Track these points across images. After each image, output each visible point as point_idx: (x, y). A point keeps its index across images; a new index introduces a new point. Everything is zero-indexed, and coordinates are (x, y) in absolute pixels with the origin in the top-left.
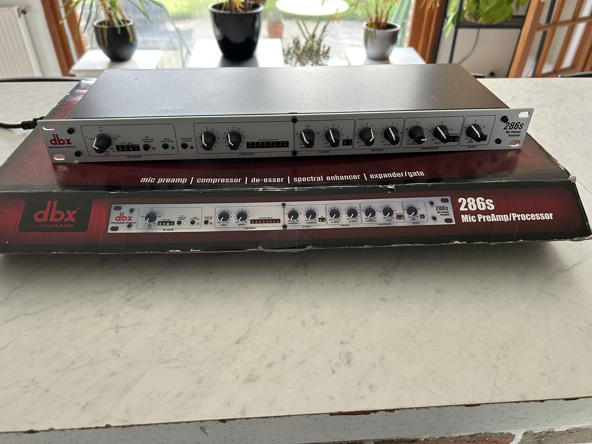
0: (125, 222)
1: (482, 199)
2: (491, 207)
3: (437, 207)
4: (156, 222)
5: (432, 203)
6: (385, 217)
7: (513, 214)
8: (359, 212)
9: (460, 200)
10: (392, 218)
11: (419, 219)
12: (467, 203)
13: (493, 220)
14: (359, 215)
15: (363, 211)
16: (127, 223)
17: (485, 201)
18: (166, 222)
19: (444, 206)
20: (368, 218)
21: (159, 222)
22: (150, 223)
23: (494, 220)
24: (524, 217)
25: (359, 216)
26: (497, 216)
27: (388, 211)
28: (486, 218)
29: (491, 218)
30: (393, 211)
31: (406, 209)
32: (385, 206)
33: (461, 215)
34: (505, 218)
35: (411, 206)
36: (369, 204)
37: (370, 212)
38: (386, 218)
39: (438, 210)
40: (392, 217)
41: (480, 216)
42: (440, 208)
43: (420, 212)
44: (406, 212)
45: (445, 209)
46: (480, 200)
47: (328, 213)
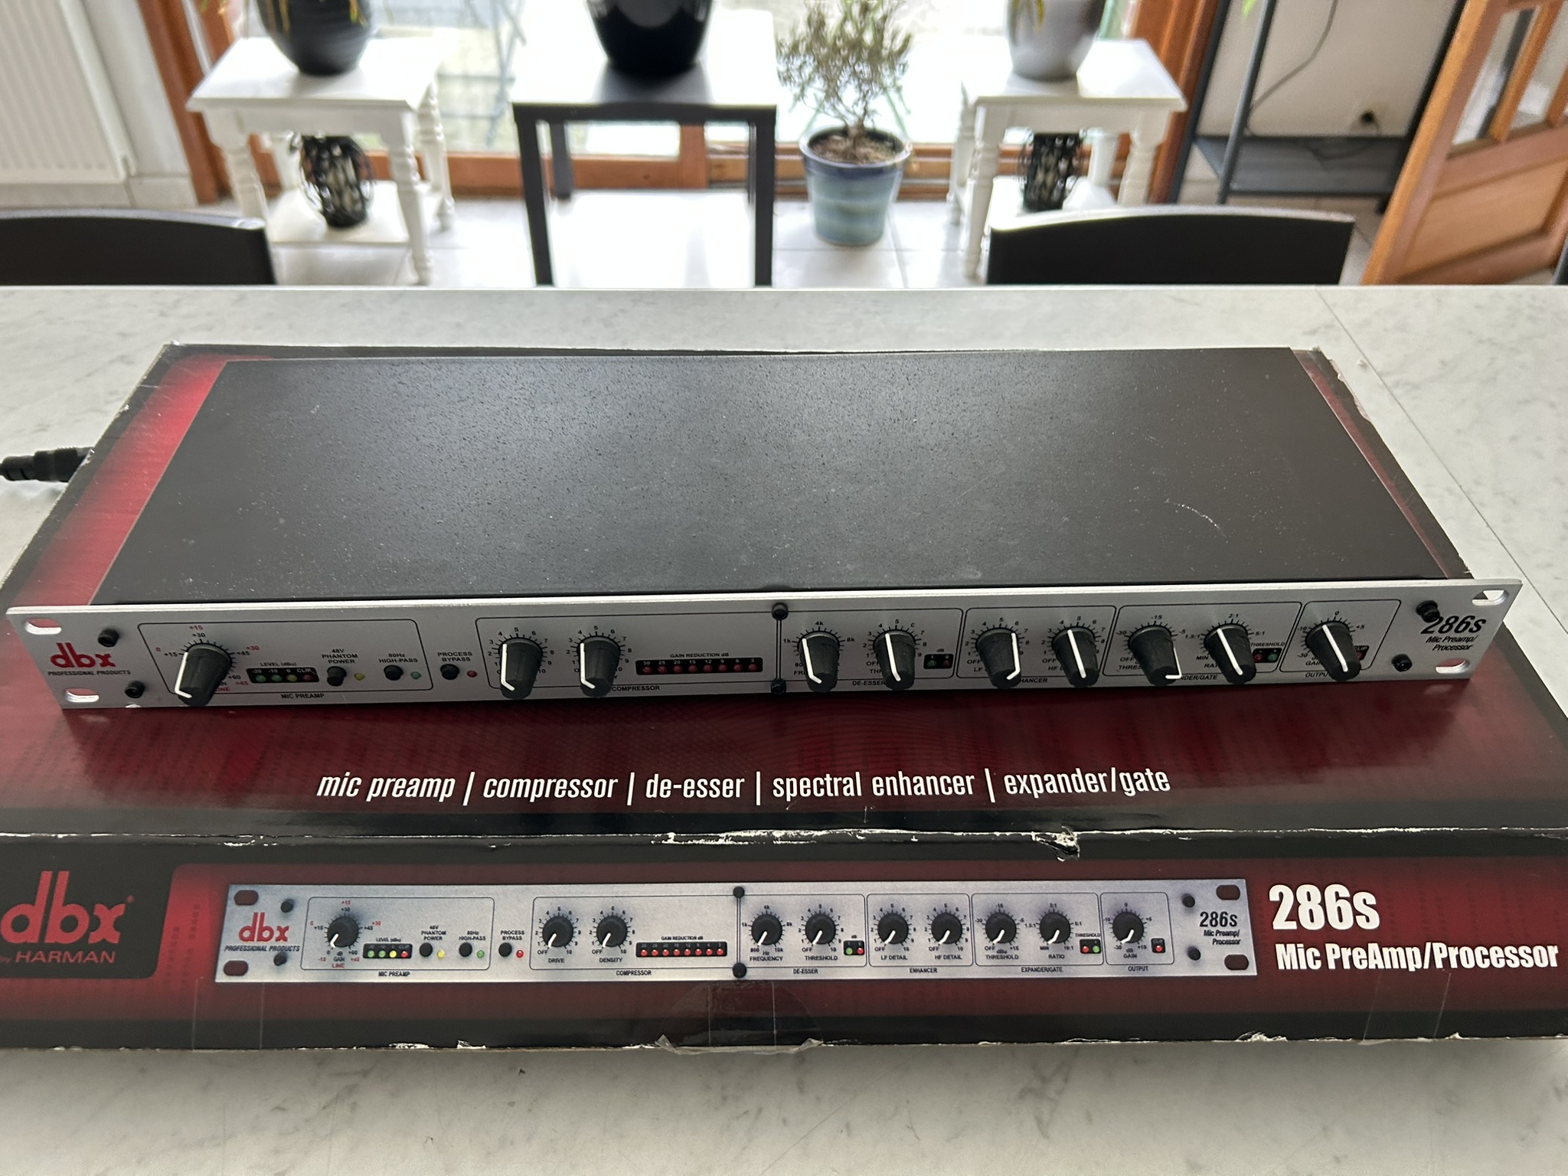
0: (268, 945)
1: (1344, 892)
2: (1368, 920)
3: (1204, 915)
4: (359, 946)
5: (1189, 901)
6: (1045, 944)
7: (1437, 946)
8: (966, 923)
9: (1274, 895)
10: (1068, 948)
11: (1147, 956)
12: (1296, 905)
13: (1372, 966)
14: (966, 935)
15: (980, 921)
16: (273, 948)
17: (1350, 900)
18: (388, 949)
19: (1226, 914)
20: (993, 948)
21: (367, 948)
22: (340, 950)
23: (1376, 965)
24: (1470, 958)
25: (967, 940)
26: (1385, 950)
27: (1054, 925)
28: (1351, 958)
29: (1367, 959)
30: (1072, 926)
31: (1109, 920)
32: (1046, 908)
33: (1277, 945)
34: (1410, 959)
35: (1124, 910)
36: (997, 899)
37: (1001, 925)
38: (1048, 948)
39: (1206, 926)
40: (1068, 944)
41: (1333, 951)
42: (1213, 919)
43: (1152, 932)
44: (1108, 929)
45: (1229, 921)
46: (1337, 894)
47: (873, 924)
